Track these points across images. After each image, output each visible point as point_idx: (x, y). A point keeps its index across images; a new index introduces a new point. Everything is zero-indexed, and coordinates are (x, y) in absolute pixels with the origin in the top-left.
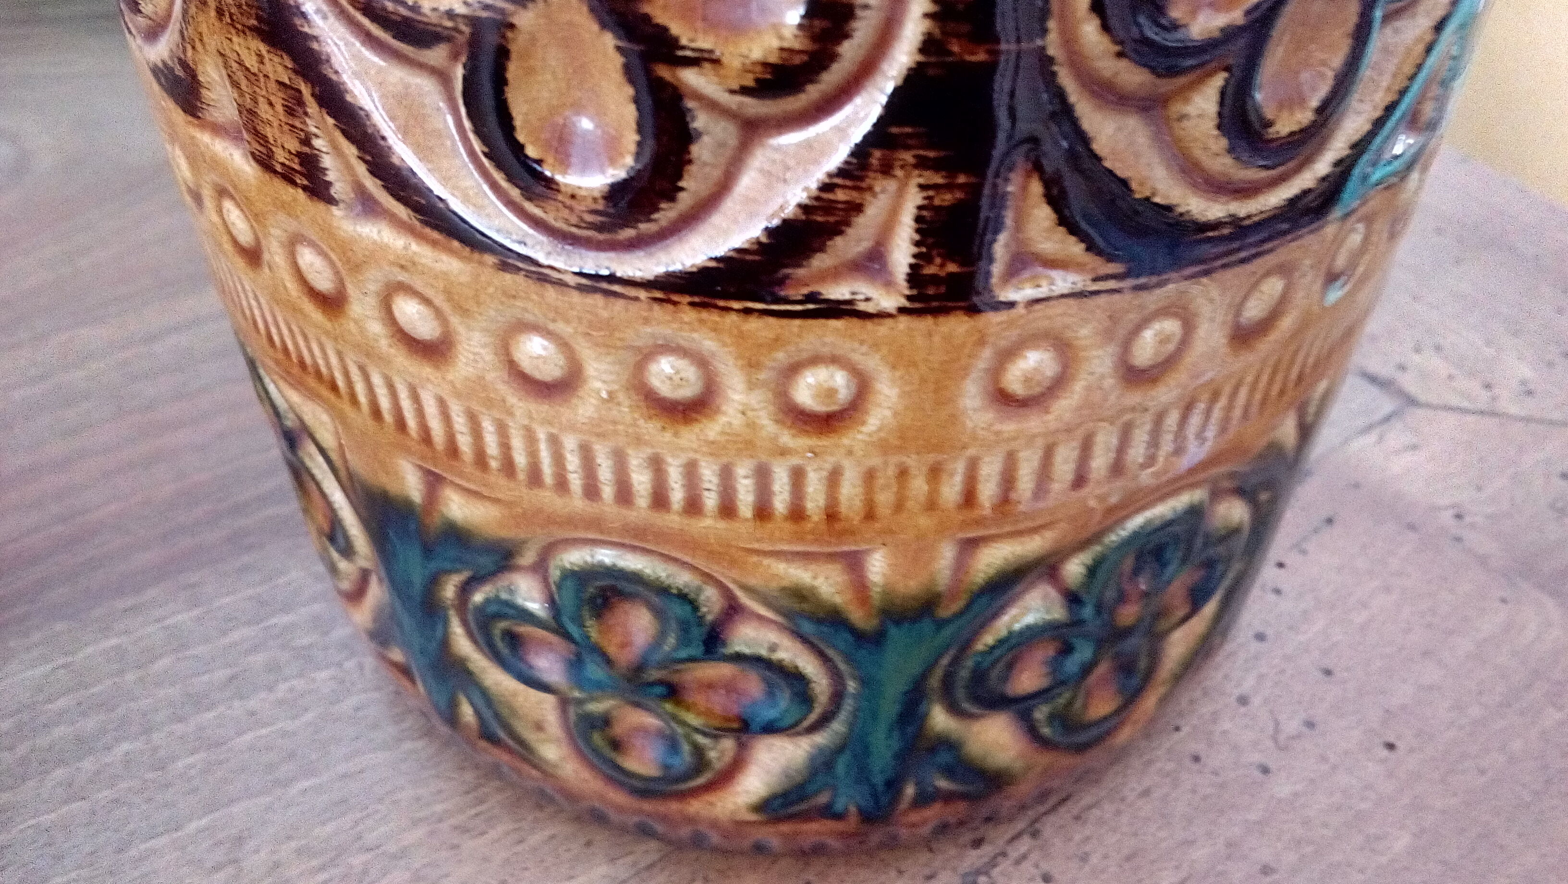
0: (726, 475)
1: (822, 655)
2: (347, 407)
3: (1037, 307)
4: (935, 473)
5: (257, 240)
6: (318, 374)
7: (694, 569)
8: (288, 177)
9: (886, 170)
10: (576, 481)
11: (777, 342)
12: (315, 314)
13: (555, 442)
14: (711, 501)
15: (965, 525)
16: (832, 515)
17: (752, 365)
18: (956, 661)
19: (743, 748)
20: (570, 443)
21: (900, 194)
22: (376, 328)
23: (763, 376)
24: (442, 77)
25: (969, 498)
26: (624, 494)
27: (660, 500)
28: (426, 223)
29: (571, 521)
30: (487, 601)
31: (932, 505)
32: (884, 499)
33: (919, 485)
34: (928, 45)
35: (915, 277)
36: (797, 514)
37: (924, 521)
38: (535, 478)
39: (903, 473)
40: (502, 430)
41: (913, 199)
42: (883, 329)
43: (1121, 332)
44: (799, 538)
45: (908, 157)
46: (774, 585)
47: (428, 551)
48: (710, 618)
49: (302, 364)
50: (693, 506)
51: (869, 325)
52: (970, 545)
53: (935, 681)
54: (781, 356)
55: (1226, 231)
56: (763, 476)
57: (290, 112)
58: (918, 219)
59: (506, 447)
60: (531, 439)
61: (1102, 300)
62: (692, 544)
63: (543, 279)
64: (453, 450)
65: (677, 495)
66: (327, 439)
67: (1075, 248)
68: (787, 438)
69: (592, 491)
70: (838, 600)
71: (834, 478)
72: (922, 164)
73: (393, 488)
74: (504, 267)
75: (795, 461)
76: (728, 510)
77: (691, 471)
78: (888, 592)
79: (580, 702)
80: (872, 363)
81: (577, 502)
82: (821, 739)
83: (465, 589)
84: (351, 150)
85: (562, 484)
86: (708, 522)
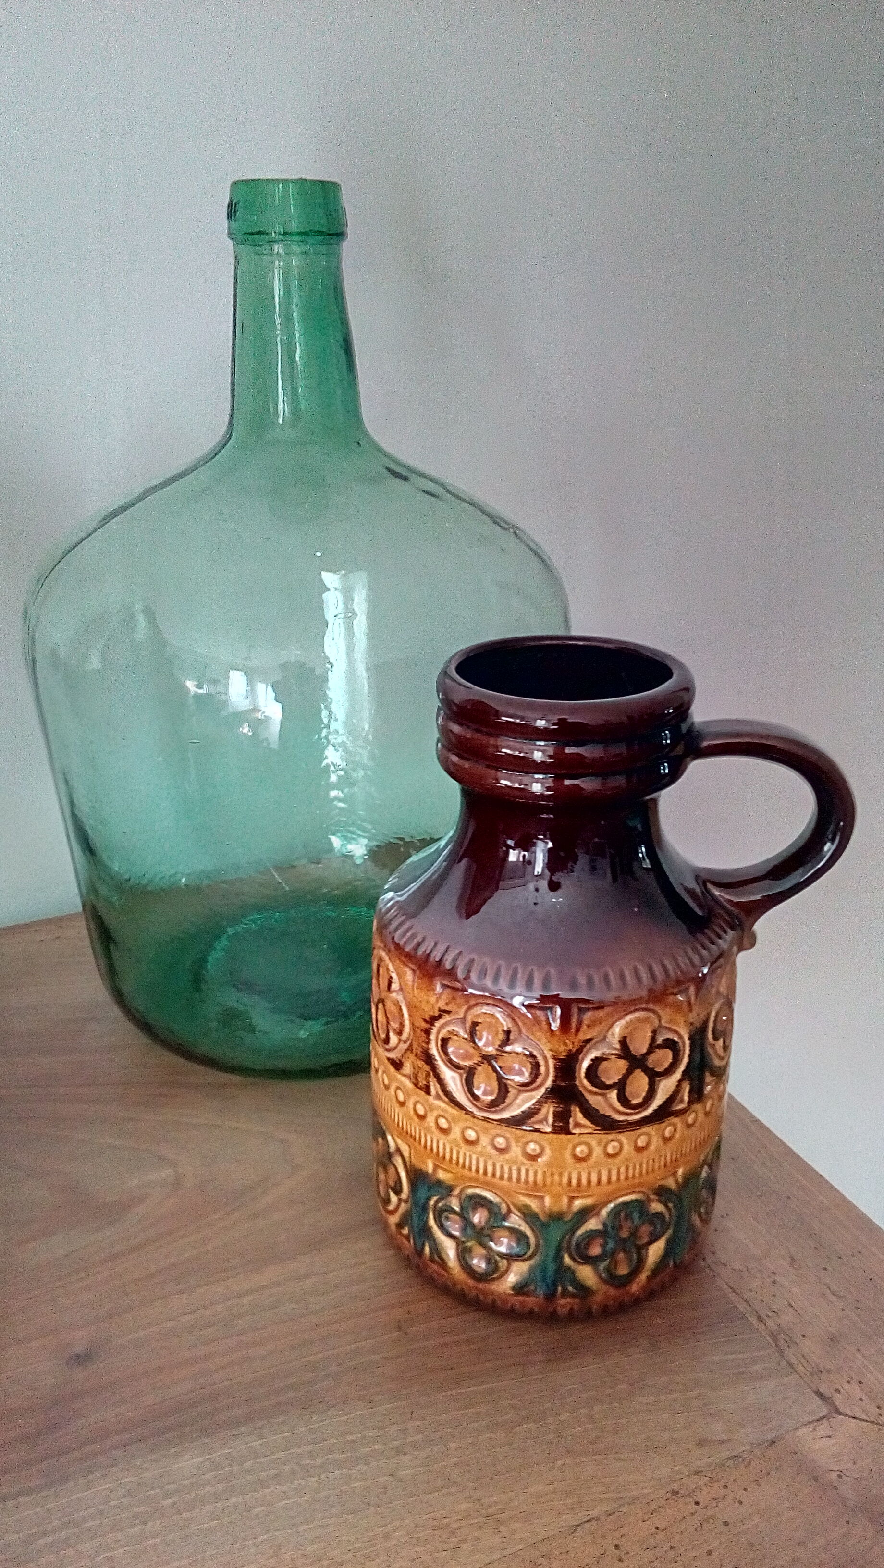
0: (510, 1170)
1: (533, 1230)
2: (417, 1145)
3: (581, 1136)
4: (561, 1174)
5: (405, 1101)
6: (411, 1136)
7: (500, 1197)
8: (421, 1088)
9: (546, 1103)
10: (474, 1168)
11: (523, 1137)
12: (417, 1120)
13: (470, 1157)
14: (506, 1176)
15: (569, 1191)
16: (535, 1183)
17: (517, 1141)
18: (570, 1239)
19: (509, 1265)
20: (474, 1157)
21: (549, 1107)
22: (433, 1124)
23: (520, 1144)
24: (461, 1075)
25: (570, 1183)
26: (485, 1173)
27: (494, 1175)
28: (451, 1102)
29: (471, 1179)
30: (443, 1205)
31: (560, 1184)
32: (548, 1180)
33: (557, 1177)
34: (554, 1081)
35: (553, 1126)
36: (527, 1182)
37: (559, 1188)
38: (464, 1166)
39: (552, 1174)
40: (458, 1153)
41: (552, 1110)
42: (547, 1136)
43: (603, 1144)
44: (527, 1189)
45: (550, 1100)
46: (521, 1203)
47: (429, 1189)
48: (504, 1213)
49: (407, 1133)
50: (502, 1178)
51: (544, 1135)
52: (572, 1199)
53: (565, 1245)
54: (524, 1140)
55: (625, 1123)
56: (519, 1171)
57: (426, 1076)
58: (553, 1113)
59: (458, 1158)
60: (465, 1155)
61: (596, 1135)
62: (501, 1189)
63: (474, 1117)
64: (444, 1157)
65: (498, 1174)
66: (406, 1154)
67: (588, 1123)
68: (525, 1161)
69: (477, 1171)
70: (537, 1210)
71: (536, 1173)
72: (553, 1102)
73: (423, 1167)
74: (466, 1114)
75: (526, 1167)
76: (510, 1178)
77: (502, 1167)
78: (550, 1210)
79: (463, 1242)
80: (544, 1143)
81: (473, 1174)
82: (532, 1262)
83: (437, 1202)
84: (438, 1086)
85: (470, 1169)
86: (504, 1182)
